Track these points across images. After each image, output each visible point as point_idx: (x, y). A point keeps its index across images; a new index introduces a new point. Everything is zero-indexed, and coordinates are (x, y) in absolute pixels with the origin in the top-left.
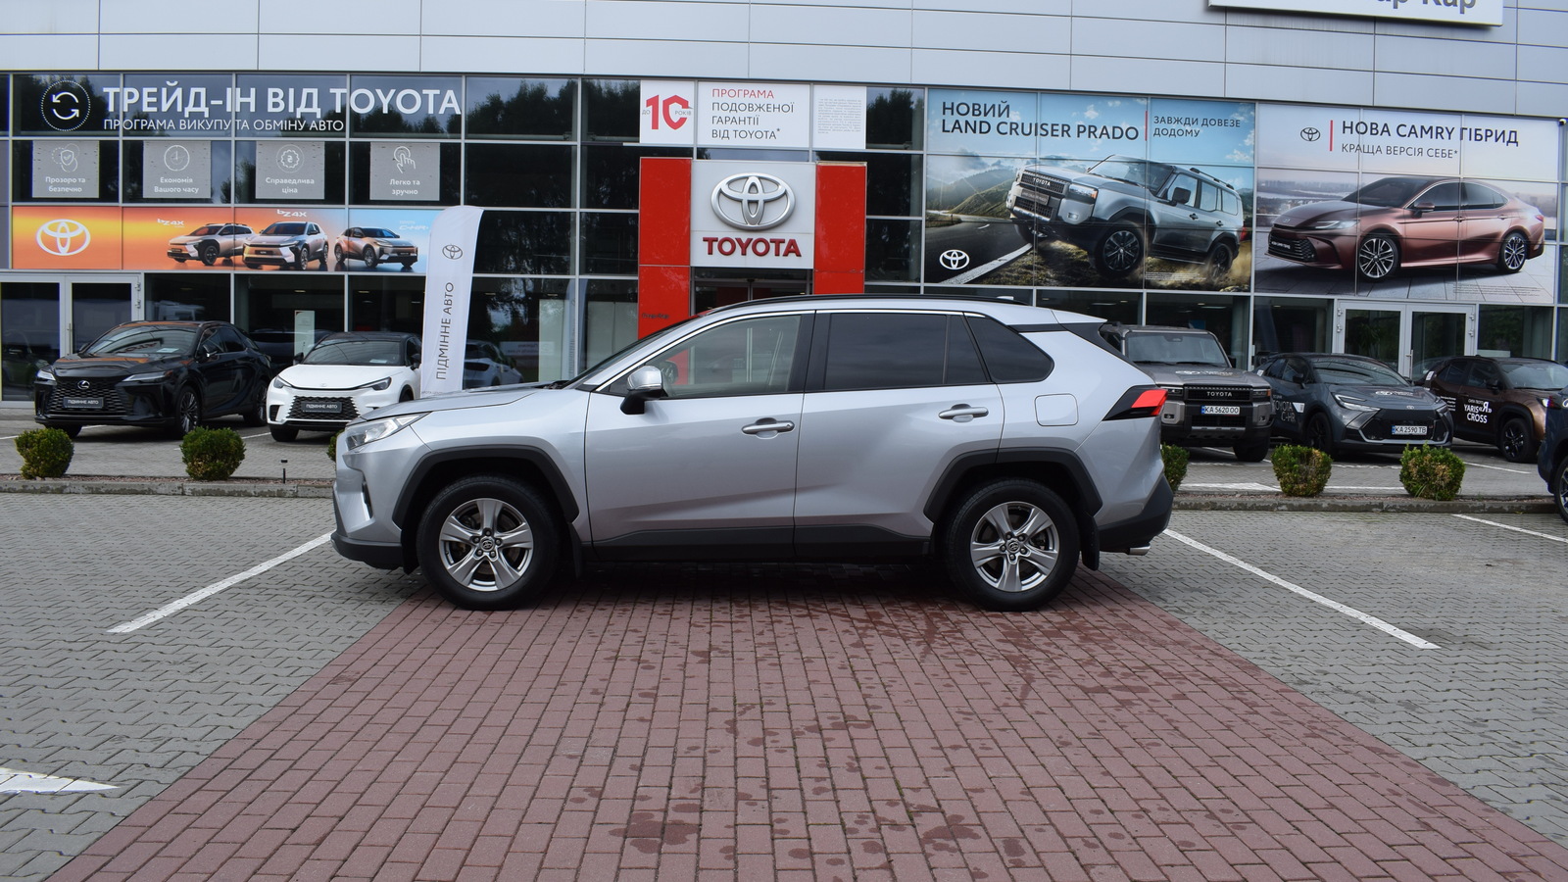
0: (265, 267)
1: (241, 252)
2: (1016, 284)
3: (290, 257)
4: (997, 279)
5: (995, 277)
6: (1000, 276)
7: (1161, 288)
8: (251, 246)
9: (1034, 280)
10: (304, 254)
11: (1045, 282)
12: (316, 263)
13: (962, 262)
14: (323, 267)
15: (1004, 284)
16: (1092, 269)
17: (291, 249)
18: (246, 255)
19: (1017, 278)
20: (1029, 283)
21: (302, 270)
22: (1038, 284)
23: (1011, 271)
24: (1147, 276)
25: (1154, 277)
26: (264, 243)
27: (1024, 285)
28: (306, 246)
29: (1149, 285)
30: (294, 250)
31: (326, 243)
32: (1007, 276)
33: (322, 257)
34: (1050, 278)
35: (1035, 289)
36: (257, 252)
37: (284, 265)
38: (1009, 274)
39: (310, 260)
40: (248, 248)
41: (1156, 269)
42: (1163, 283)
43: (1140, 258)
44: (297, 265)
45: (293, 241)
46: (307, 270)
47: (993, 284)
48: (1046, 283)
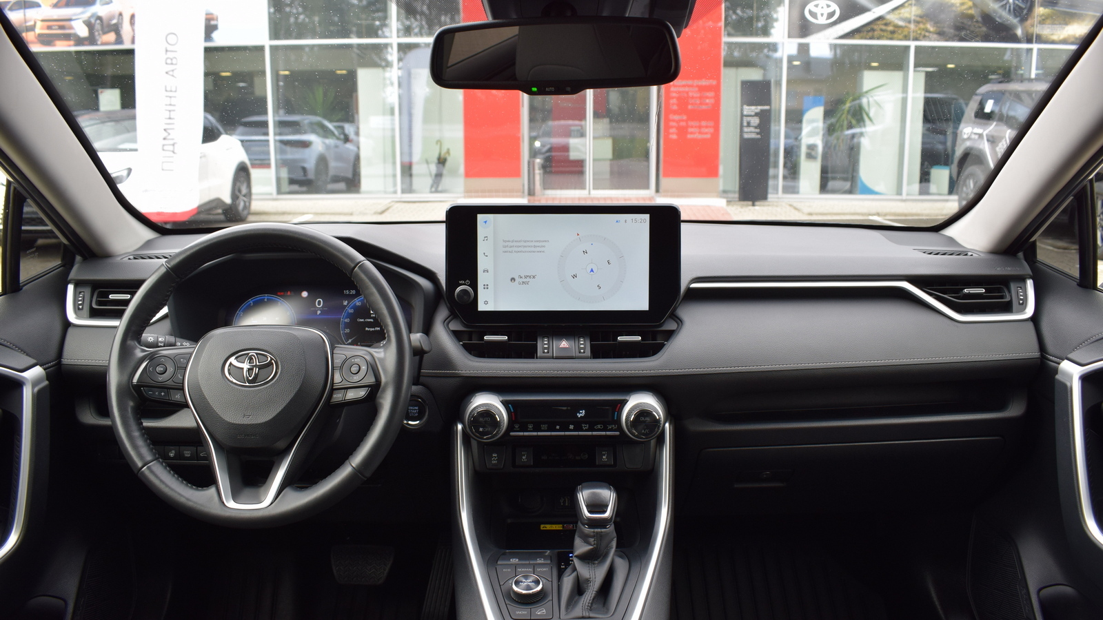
0: (58, 43)
1: (32, 28)
2: (891, 39)
3: (83, 32)
4: (870, 34)
5: (868, 31)
6: (873, 30)
7: (1053, 42)
8: (43, 21)
9: (912, 35)
10: (98, 27)
11: (925, 36)
12: (111, 37)
13: (831, 15)
14: (119, 40)
15: (879, 38)
16: (977, 22)
17: (84, 22)
18: (38, 31)
19: (893, 32)
20: (906, 38)
21: (97, 45)
22: (916, 39)
23: (886, 24)
24: (1037, 30)
25: (1045, 31)
26: (55, 17)
27: (901, 40)
28: (100, 18)
29: (1040, 39)
30: (89, 24)
31: (121, 14)
32: (882, 30)
33: (116, 29)
34: (930, 32)
35: (913, 44)
36: (49, 28)
37: (80, 41)
38: (884, 27)
39: (105, 33)
40: (39, 24)
41: (1048, 21)
42: (1055, 38)
43: (1031, 9)
44: (91, 39)
45: (82, 13)
46: (103, 44)
47: (866, 38)
48: (925, 38)
